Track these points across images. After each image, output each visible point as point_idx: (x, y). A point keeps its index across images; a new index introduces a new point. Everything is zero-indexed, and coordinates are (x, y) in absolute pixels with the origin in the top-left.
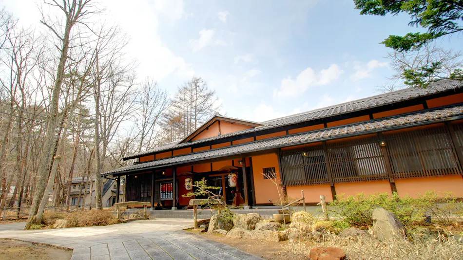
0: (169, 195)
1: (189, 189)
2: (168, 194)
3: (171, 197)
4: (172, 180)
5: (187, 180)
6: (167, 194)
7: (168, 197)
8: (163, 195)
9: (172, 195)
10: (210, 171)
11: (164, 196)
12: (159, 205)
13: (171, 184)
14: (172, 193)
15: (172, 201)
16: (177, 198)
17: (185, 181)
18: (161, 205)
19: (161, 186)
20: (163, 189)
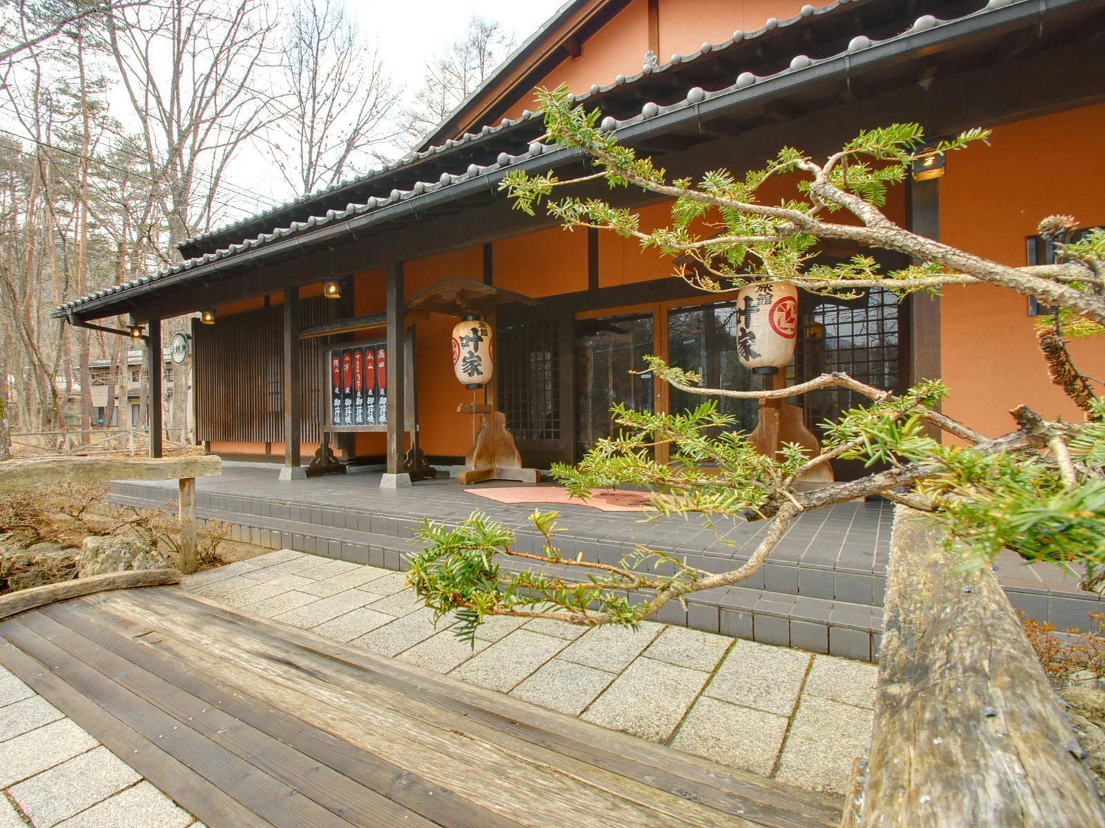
0: (371, 409)
1: (476, 379)
2: (364, 405)
3: (383, 418)
4: (381, 334)
5: (462, 331)
6: (359, 401)
7: (365, 415)
8: (343, 406)
9: (383, 409)
10: (584, 287)
11: (348, 411)
12: (326, 452)
13: (381, 354)
14: (383, 401)
15: (382, 437)
16: (409, 425)
17: (450, 337)
18: (338, 453)
19: (332, 363)
20: (339, 380)
